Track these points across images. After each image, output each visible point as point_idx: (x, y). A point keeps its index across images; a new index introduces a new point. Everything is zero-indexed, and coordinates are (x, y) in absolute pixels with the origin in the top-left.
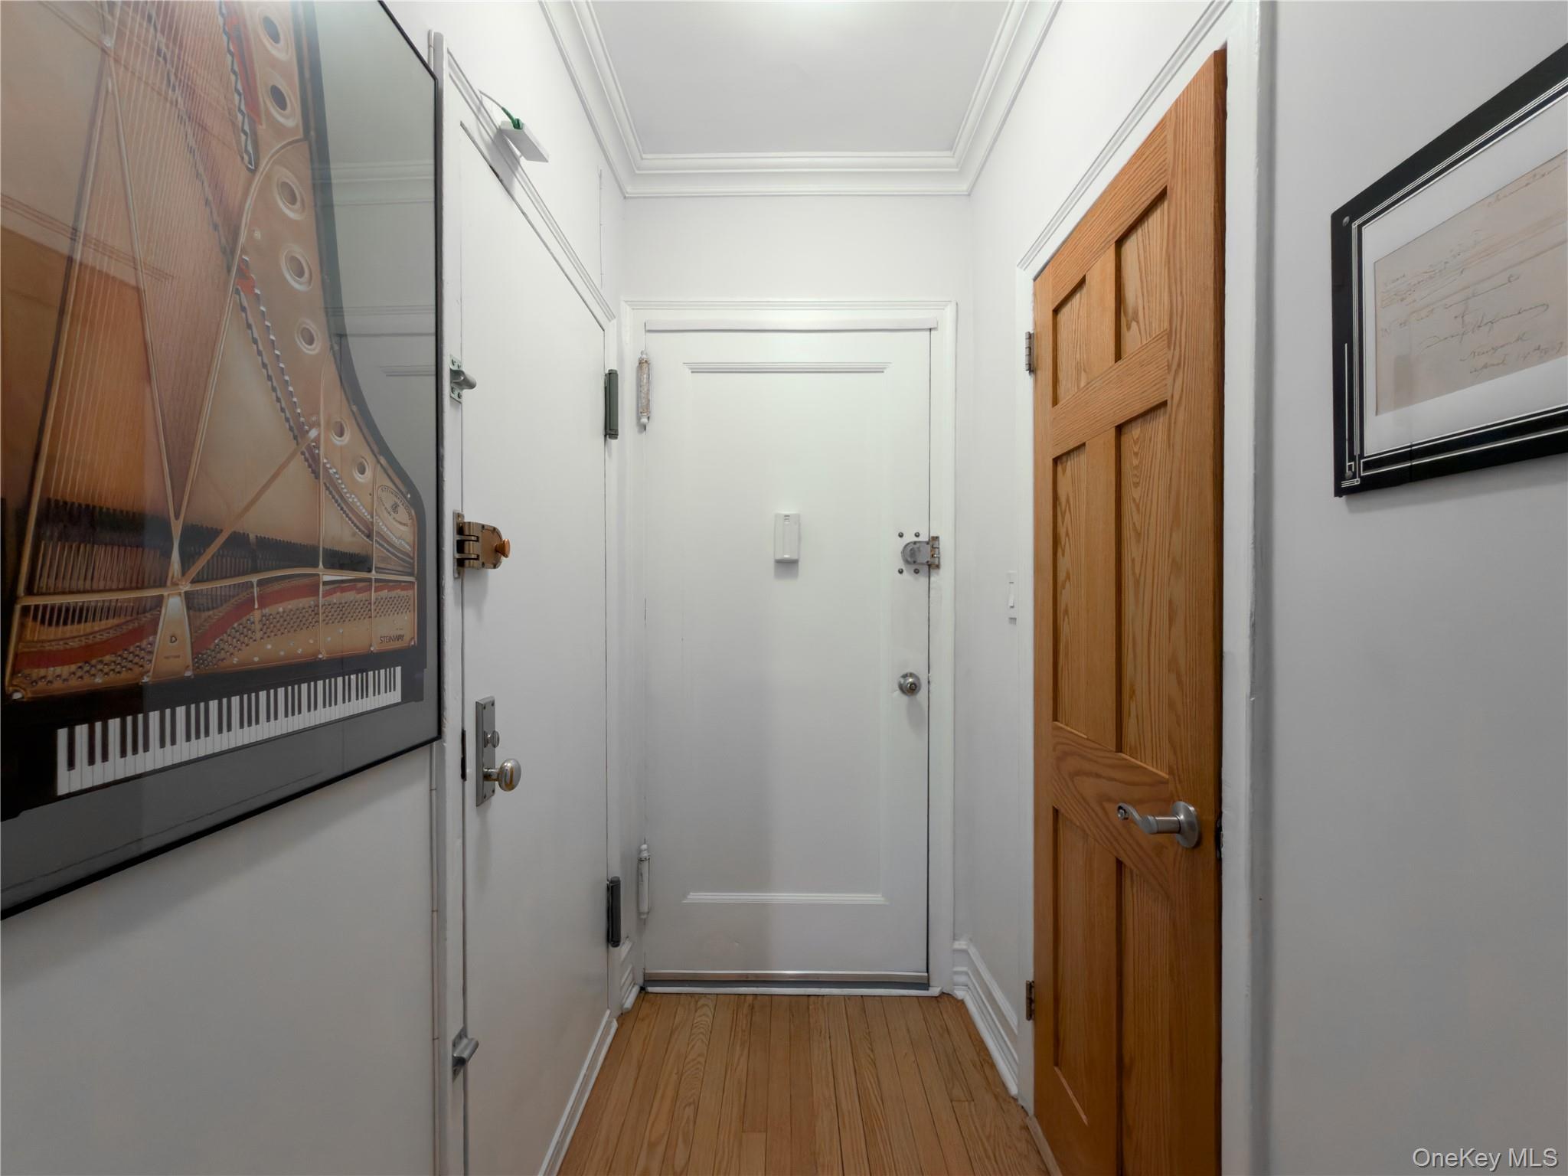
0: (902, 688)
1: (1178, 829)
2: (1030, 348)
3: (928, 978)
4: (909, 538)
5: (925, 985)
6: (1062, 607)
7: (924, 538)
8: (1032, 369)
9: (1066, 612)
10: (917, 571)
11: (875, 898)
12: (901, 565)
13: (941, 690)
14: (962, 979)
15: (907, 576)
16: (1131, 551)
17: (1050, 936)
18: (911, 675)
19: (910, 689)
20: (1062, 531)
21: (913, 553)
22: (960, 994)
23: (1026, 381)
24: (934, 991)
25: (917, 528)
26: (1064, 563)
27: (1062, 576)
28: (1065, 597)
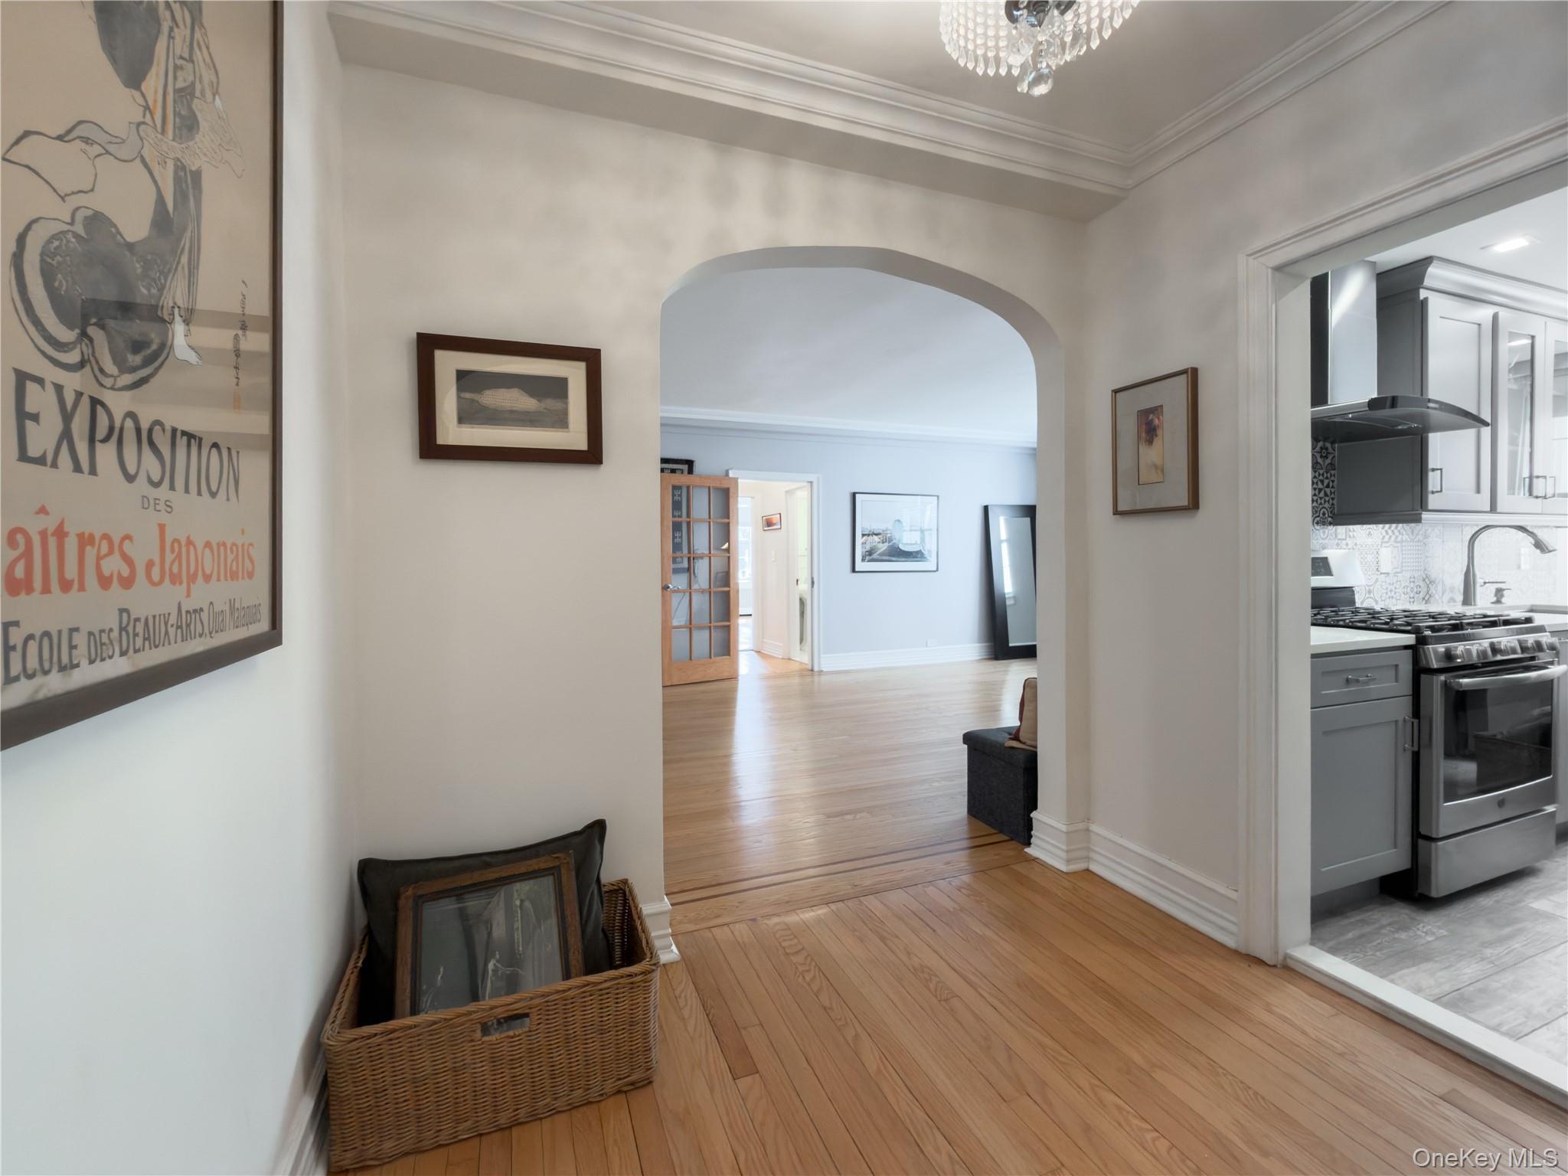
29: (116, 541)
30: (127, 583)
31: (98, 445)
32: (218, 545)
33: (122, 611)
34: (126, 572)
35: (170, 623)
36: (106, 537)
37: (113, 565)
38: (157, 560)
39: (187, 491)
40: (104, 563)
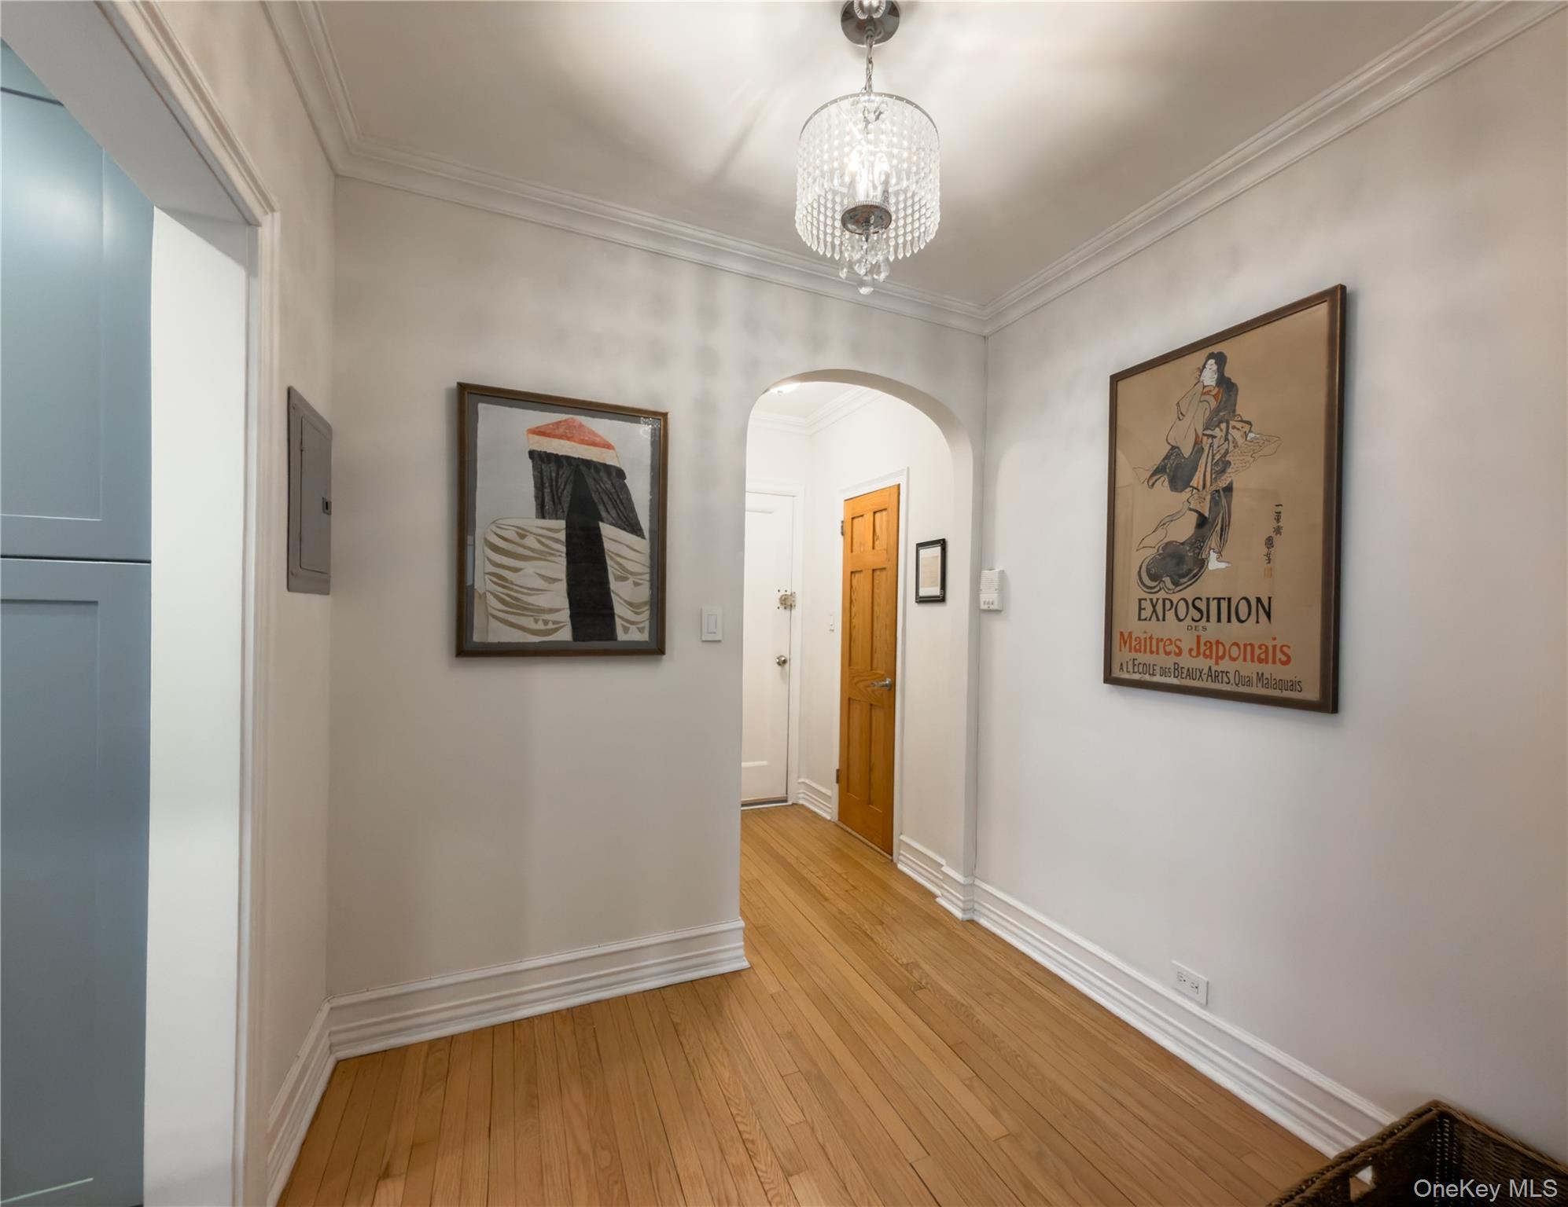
0: (778, 663)
1: (886, 685)
2: (842, 527)
3: (787, 797)
4: (783, 593)
5: (786, 801)
6: (853, 625)
7: (789, 593)
8: (843, 534)
9: (855, 627)
10: (785, 608)
11: (764, 763)
12: (779, 605)
13: (795, 665)
14: (802, 796)
15: (782, 609)
16: (876, 608)
17: (846, 743)
18: (782, 656)
19: (782, 663)
20: (853, 598)
21: (785, 600)
22: (801, 802)
23: (841, 538)
24: (790, 803)
25: (786, 588)
26: (854, 610)
27: (853, 614)
28: (854, 621)
29: (1173, 640)
30: (1179, 654)
31: (1167, 612)
32: (1245, 646)
33: (1175, 664)
34: (1177, 651)
35: (1204, 672)
36: (1170, 640)
37: (1172, 648)
38: (1195, 648)
39: (1219, 620)
40: (1167, 648)
